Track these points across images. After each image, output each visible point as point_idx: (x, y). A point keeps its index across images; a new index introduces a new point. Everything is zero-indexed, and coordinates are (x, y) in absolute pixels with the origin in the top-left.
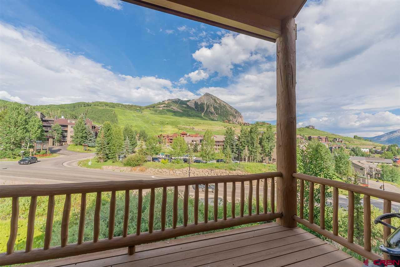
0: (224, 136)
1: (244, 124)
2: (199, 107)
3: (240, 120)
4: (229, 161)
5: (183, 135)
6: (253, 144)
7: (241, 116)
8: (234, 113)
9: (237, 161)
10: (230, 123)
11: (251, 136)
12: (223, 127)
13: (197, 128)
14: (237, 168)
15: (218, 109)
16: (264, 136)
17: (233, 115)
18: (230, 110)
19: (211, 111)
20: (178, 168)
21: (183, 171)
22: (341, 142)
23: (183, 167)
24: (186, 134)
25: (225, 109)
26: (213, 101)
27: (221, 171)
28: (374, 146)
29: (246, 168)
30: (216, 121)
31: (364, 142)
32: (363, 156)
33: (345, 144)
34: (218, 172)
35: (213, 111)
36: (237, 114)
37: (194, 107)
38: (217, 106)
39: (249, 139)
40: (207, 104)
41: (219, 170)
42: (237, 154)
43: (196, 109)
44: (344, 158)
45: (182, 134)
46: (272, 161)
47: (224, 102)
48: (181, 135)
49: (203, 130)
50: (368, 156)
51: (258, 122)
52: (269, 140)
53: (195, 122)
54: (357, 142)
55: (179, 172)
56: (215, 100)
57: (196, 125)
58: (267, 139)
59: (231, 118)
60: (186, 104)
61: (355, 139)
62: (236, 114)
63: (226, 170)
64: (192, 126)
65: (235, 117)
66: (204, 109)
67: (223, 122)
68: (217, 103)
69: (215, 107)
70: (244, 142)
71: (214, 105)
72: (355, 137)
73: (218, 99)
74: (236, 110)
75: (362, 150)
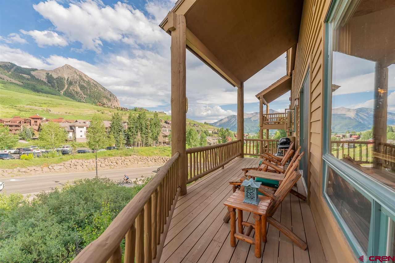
0: (110, 122)
1: (122, 109)
2: (55, 81)
3: (116, 104)
4: (122, 148)
5: (36, 120)
6: (142, 129)
7: (116, 100)
8: (109, 96)
9: (129, 147)
10: (105, 107)
11: (140, 122)
12: (96, 111)
13: (55, 111)
14: (133, 153)
15: (86, 88)
16: (152, 122)
17: (107, 98)
18: (103, 91)
19: (75, 89)
20: (57, 163)
21: (65, 165)
22: (198, 126)
23: (64, 161)
24: (41, 119)
25: (96, 89)
26: (78, 77)
27: (116, 158)
28: (214, 129)
29: (140, 152)
30: (85, 103)
31: (209, 126)
32: (209, 136)
33: (200, 128)
34: (113, 160)
35: (79, 89)
36: (112, 98)
37: (45, 80)
38: (85, 84)
39: (138, 125)
40: (68, 79)
41: (113, 158)
42: (126, 140)
43: (49, 84)
44: (204, 138)
45: (33, 119)
46: (158, 144)
47: (95, 81)
48: (31, 119)
49: (66, 113)
50: (212, 136)
51: (136, 107)
52: (156, 125)
53: (50, 102)
54: (206, 126)
55: (59, 167)
56: (80, 76)
57: (53, 107)
58: (154, 124)
59: (105, 101)
60: (29, 74)
61: (205, 125)
62: (111, 96)
63: (121, 156)
64: (45, 107)
65: (110, 100)
66: (64, 86)
67: (95, 105)
68: (84, 80)
69: (82, 85)
70: (132, 128)
71: (79, 83)
72: (205, 123)
73: (85, 76)
74: (110, 92)
75: (209, 132)
